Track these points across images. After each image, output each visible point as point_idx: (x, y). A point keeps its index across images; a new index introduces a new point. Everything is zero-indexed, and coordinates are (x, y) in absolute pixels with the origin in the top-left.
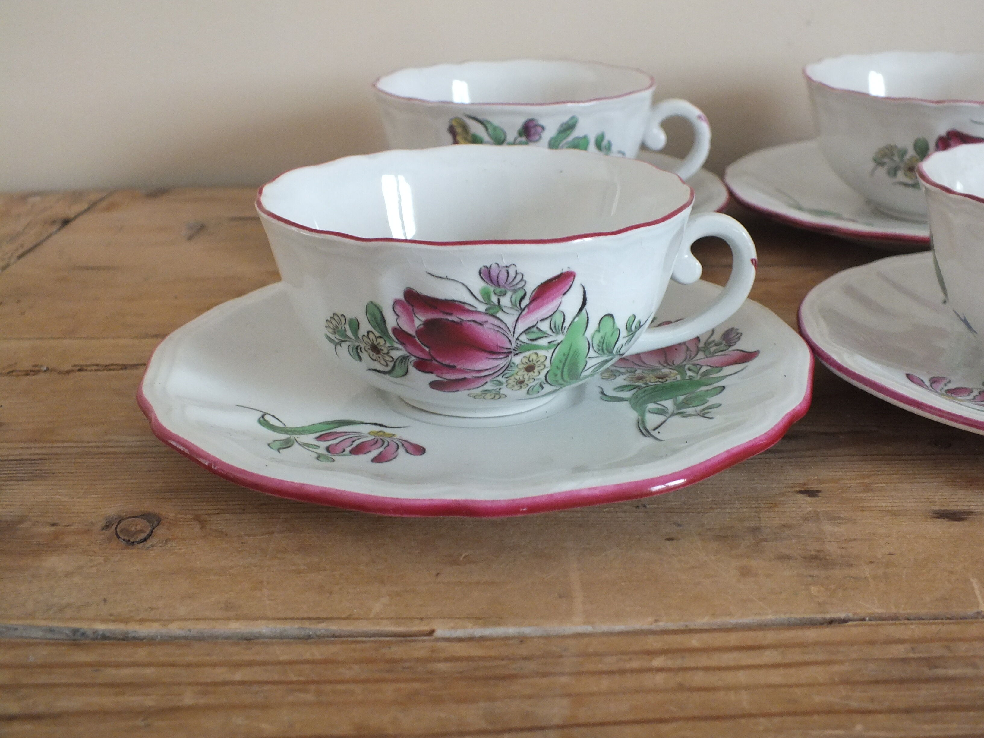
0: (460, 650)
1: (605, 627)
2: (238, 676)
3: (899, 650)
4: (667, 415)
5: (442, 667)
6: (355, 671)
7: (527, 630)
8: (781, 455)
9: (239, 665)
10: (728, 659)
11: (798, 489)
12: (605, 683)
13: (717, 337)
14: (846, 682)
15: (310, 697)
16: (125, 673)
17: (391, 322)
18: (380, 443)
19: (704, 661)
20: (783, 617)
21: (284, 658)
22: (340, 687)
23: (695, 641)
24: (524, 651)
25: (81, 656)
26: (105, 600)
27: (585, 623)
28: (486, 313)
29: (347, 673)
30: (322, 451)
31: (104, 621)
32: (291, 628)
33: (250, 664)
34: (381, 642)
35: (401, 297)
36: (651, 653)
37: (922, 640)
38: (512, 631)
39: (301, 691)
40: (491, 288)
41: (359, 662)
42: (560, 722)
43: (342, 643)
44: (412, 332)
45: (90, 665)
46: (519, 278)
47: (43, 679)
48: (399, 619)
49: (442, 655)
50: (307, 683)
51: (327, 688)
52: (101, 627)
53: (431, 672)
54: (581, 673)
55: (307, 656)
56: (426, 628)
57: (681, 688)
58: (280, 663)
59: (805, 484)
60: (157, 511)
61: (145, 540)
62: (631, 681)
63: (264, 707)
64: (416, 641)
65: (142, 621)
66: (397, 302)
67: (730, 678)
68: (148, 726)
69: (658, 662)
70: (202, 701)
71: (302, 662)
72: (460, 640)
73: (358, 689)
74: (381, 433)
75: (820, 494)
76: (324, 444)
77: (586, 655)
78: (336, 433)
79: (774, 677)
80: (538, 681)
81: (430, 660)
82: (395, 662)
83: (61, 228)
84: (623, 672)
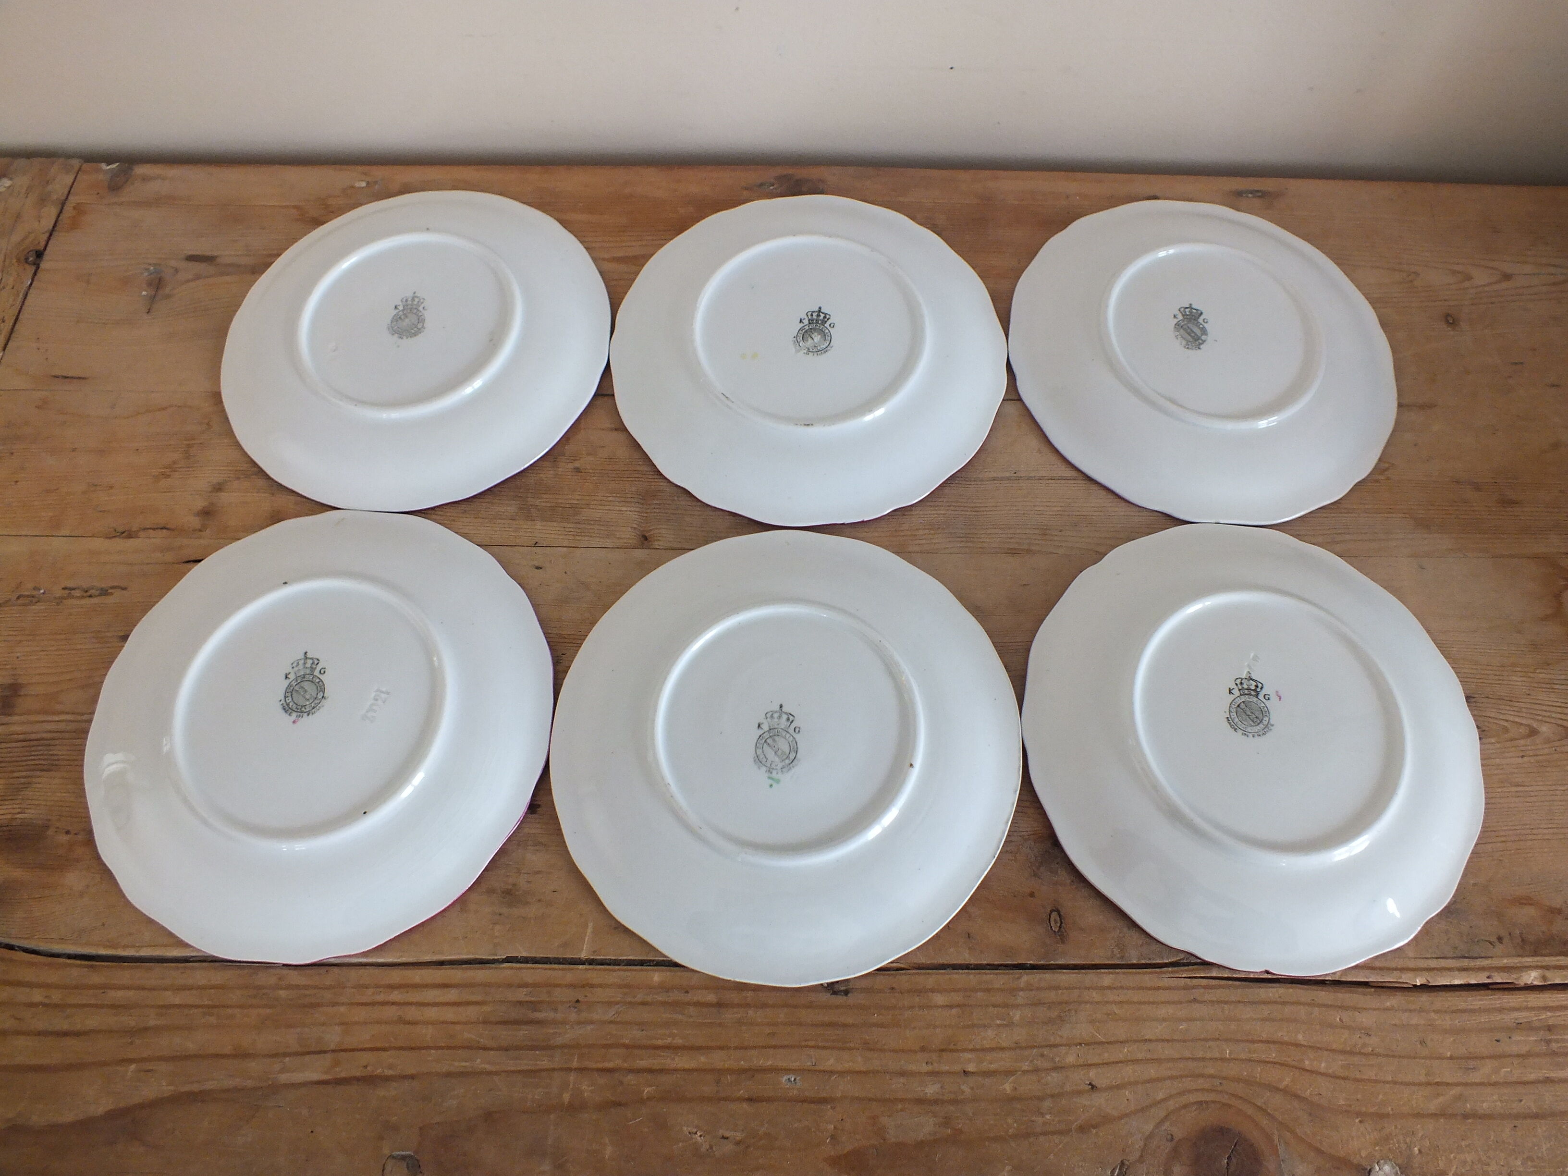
0: (294, 977)
1: (373, 960)
2: (178, 1000)
3: (521, 995)
5: (282, 993)
6: (238, 996)
9: (178, 989)
15: (212, 1020)
21: (202, 982)
22: (228, 1011)
23: (417, 976)
24: (327, 980)
25: (94, 978)
26: (103, 924)
29: (233, 998)
31: (105, 946)
36: (392, 987)
39: (209, 1014)
41: (242, 989)
42: (334, 1047)
45: (99, 987)
49: (284, 983)
50: (213, 1006)
51: (222, 1012)
52: (104, 952)
53: (276, 999)
54: (353, 1004)
55: (214, 981)
57: (402, 1021)
58: (198, 987)
62: (375, 1012)
63: (191, 1028)
65: (125, 945)
67: (427, 1013)
68: (132, 1043)
69: (392, 996)
70: (159, 1022)
71: (209, 987)
73: (238, 1013)
75: (538, 811)
77: (359, 986)
79: (449, 1014)
80: (330, 1010)
81: (277, 987)
82: (259, 988)
83: (35, 274)
84: (373, 1004)
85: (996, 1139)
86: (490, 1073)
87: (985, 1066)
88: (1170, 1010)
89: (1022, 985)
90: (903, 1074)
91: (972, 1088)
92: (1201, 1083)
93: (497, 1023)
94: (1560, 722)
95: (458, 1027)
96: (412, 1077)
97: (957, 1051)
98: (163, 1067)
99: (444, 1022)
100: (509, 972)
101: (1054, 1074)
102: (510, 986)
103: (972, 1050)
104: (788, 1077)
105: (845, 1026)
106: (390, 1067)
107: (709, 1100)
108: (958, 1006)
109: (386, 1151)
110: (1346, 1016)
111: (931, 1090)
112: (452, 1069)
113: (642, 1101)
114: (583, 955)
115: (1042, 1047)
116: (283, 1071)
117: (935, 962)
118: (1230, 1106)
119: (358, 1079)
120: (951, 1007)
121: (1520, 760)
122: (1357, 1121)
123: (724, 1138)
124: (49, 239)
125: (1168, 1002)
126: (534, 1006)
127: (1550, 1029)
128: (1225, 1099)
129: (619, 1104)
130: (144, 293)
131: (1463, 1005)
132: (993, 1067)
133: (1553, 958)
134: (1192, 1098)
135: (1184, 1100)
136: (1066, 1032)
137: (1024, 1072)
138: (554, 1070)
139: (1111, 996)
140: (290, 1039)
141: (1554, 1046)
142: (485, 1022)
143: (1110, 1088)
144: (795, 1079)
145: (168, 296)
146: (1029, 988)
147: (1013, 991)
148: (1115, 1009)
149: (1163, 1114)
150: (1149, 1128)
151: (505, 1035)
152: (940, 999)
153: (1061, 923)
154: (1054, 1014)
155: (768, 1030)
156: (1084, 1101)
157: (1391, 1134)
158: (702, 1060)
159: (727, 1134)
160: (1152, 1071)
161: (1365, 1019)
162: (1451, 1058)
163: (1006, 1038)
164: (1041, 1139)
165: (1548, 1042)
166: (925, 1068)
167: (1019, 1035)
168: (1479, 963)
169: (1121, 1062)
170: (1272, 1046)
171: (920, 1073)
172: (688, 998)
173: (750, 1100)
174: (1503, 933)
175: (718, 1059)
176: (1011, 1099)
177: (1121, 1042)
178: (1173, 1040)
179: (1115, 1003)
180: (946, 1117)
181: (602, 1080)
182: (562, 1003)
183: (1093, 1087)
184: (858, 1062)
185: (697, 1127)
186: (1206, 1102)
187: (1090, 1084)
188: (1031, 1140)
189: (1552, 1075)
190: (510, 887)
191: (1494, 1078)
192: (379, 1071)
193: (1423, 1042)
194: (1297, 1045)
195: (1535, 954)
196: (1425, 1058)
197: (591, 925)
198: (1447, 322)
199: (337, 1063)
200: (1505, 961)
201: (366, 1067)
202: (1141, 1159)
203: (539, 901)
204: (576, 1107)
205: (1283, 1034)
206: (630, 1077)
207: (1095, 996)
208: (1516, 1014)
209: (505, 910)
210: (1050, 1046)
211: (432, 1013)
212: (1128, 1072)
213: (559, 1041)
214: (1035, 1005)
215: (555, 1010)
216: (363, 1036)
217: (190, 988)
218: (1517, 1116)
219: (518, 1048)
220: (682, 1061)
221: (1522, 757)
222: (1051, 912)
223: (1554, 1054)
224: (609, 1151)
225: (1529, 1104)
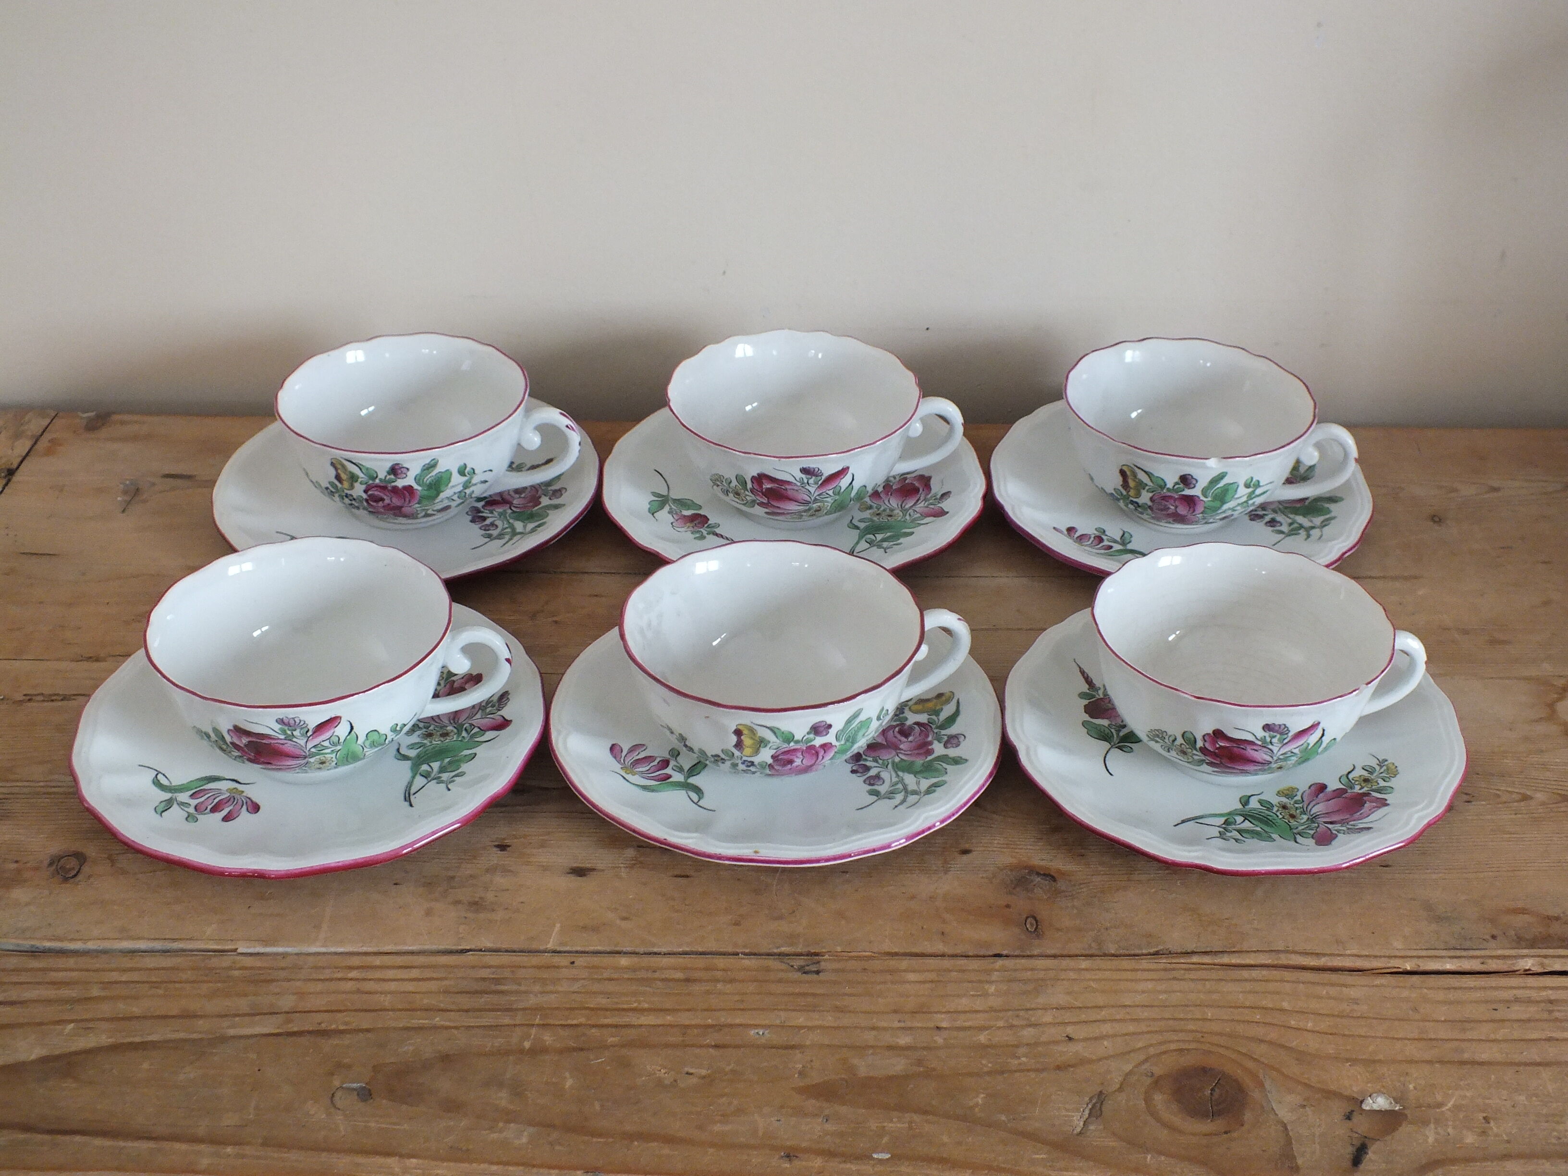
0: (248, 962)
1: (333, 950)
2: (124, 978)
3: (485, 973)
4: (429, 779)
5: (236, 973)
6: (189, 975)
7: (289, 950)
8: (504, 809)
9: (125, 970)
10: (391, 974)
11: (497, 843)
12: (320, 986)
13: (495, 699)
14: (446, 992)
15: (161, 992)
16: (60, 976)
17: (228, 739)
18: (232, 799)
19: (378, 974)
20: (434, 947)
21: (151, 966)
22: (177, 985)
23: (378, 961)
24: (283, 964)
25: (35, 964)
26: (50, 924)
27: (322, 946)
28: (285, 739)
29: (184, 976)
30: (191, 810)
31: (50, 940)
32: (158, 945)
33: (131, 970)
34: (205, 955)
35: (232, 728)
36: (351, 968)
37: (502, 967)
38: (280, 950)
39: (156, 988)
40: (286, 728)
41: (193, 969)
42: (287, 1010)
43: (186, 955)
44: (242, 746)
45: (40, 970)
46: (302, 723)
47: (15, 979)
48: (219, 941)
49: (238, 966)
50: (162, 982)
51: (171, 986)
52: (48, 944)
53: (228, 977)
54: (309, 980)
55: (164, 965)
56: (233, 947)
57: (359, 991)
58: (147, 969)
59: (504, 839)
60: (84, 851)
61: (75, 876)
62: (332, 986)
63: (136, 998)
64: (225, 955)
65: (72, 940)
66: (229, 731)
67: (387, 986)
68: (72, 1009)
69: (353, 974)
70: (103, 994)
71: (158, 969)
72: (251, 954)
73: (188, 986)
74: (234, 791)
75: (508, 849)
76: (193, 802)
77: (316, 968)
78: (205, 790)
79: (410, 987)
80: (285, 984)
81: (230, 968)
82: (211, 969)
83: (6, 484)
84: (331, 980)
85: (970, 1074)
86: (447, 1028)
87: (958, 1023)
88: (1150, 985)
89: (997, 967)
90: (873, 1028)
91: (945, 1039)
92: (1181, 1036)
93: (458, 993)
94: (1555, 791)
95: (418, 996)
96: (368, 1030)
97: (931, 1013)
98: (105, 1025)
99: (404, 992)
100: (471, 958)
101: (1030, 1029)
102: (473, 967)
103: (945, 1012)
104: (756, 1031)
105: (814, 995)
106: (346, 1024)
107: (674, 1046)
108: (932, 982)
109: (337, 1083)
110: (1333, 991)
111: (904, 1040)
112: (409, 1025)
113: (606, 1047)
114: (550, 946)
115: (1018, 1010)
116: (229, 1027)
117: (907, 951)
118: (1210, 1052)
119: (310, 1032)
120: (924, 982)
121: (1513, 816)
122: (1348, 1064)
123: (687, 1073)
124: (22, 462)
125: (1148, 980)
126: (497, 981)
127: (1551, 1002)
128: (1206, 1047)
129: (582, 1049)
130: (119, 499)
131: (1457, 984)
132: (967, 1024)
133: (1552, 950)
134: (1173, 1046)
135: (1163, 1048)
136: (1041, 1000)
137: (999, 1028)
138: (515, 1025)
139: (1088, 975)
140: (243, 1004)
141: (1557, 1014)
142: (445, 992)
143: (1086, 1039)
144: (763, 1034)
145: (145, 501)
146: (1003, 969)
147: (988, 972)
148: (1092, 984)
149: (1142, 1057)
150: (1128, 1067)
151: (465, 1001)
152: (912, 977)
153: (1037, 926)
154: (1030, 987)
155: (737, 998)
156: (1061, 1048)
157: (1384, 1075)
158: (669, 1018)
159: (691, 1071)
160: (1131, 1028)
161: (1353, 993)
162: (1445, 1021)
163: (979, 1004)
164: (1017, 1074)
165: (1550, 1012)
166: (896, 1024)
167: (995, 1002)
168: (1471, 953)
169: (1098, 1021)
170: (1256, 1011)
171: (892, 1029)
172: (657, 975)
173: (716, 1046)
174: (1495, 932)
175: (685, 1019)
176: (985, 1047)
177: (1100, 1007)
178: (1152, 1006)
179: (1094, 980)
180: (919, 1060)
181: (562, 1032)
182: (525, 979)
183: (1070, 1039)
184: (829, 1020)
185: (661, 1065)
186: (1188, 1050)
187: (1067, 1036)
188: (1005, 1075)
189: (1554, 1035)
190: (477, 900)
191: (1492, 1037)
192: (333, 1027)
193: (1415, 1010)
194: (1282, 1010)
195: (1532, 947)
196: (1418, 1021)
197: (558, 925)
198: (1435, 522)
199: (289, 1021)
200: (1500, 952)
201: (320, 1024)
202: (1120, 1089)
203: (507, 909)
204: (538, 1051)
205: (1267, 1002)
206: (593, 1030)
207: (1072, 975)
208: (1515, 992)
209: (470, 915)
210: (1027, 1010)
211: (393, 986)
212: (1107, 1028)
213: (521, 1005)
214: (1010, 981)
215: (520, 984)
216: (319, 1002)
217: (139, 969)
218: (1519, 1064)
219: (480, 1010)
220: (645, 1020)
221: (1516, 814)
222: (1027, 918)
223: (1556, 1020)
224: (569, 1083)
225: (1532, 1054)
